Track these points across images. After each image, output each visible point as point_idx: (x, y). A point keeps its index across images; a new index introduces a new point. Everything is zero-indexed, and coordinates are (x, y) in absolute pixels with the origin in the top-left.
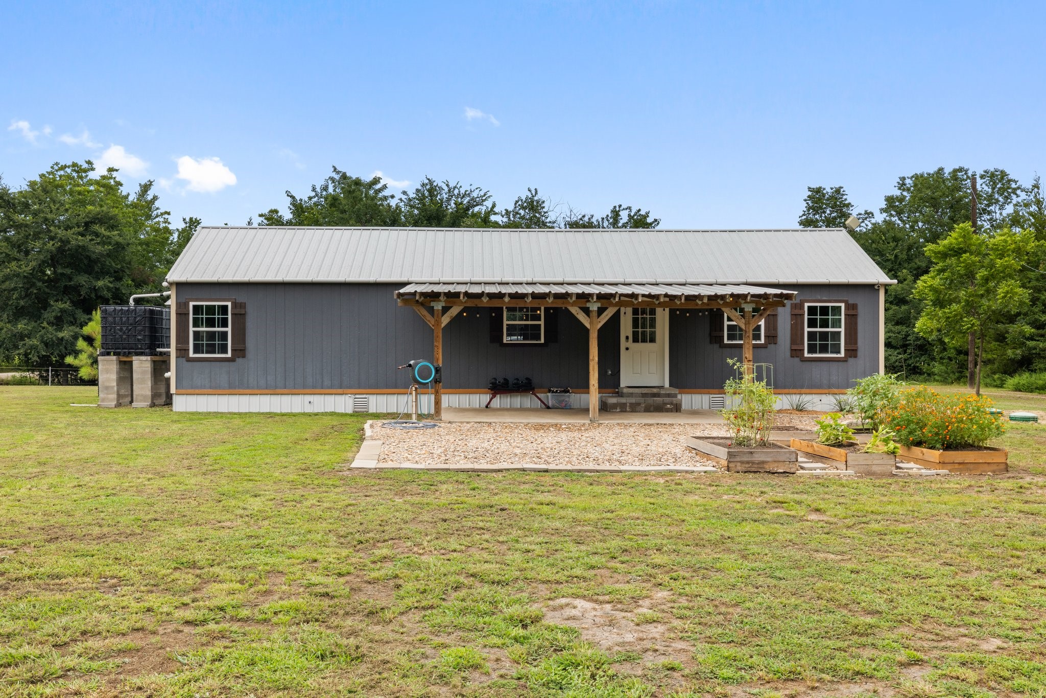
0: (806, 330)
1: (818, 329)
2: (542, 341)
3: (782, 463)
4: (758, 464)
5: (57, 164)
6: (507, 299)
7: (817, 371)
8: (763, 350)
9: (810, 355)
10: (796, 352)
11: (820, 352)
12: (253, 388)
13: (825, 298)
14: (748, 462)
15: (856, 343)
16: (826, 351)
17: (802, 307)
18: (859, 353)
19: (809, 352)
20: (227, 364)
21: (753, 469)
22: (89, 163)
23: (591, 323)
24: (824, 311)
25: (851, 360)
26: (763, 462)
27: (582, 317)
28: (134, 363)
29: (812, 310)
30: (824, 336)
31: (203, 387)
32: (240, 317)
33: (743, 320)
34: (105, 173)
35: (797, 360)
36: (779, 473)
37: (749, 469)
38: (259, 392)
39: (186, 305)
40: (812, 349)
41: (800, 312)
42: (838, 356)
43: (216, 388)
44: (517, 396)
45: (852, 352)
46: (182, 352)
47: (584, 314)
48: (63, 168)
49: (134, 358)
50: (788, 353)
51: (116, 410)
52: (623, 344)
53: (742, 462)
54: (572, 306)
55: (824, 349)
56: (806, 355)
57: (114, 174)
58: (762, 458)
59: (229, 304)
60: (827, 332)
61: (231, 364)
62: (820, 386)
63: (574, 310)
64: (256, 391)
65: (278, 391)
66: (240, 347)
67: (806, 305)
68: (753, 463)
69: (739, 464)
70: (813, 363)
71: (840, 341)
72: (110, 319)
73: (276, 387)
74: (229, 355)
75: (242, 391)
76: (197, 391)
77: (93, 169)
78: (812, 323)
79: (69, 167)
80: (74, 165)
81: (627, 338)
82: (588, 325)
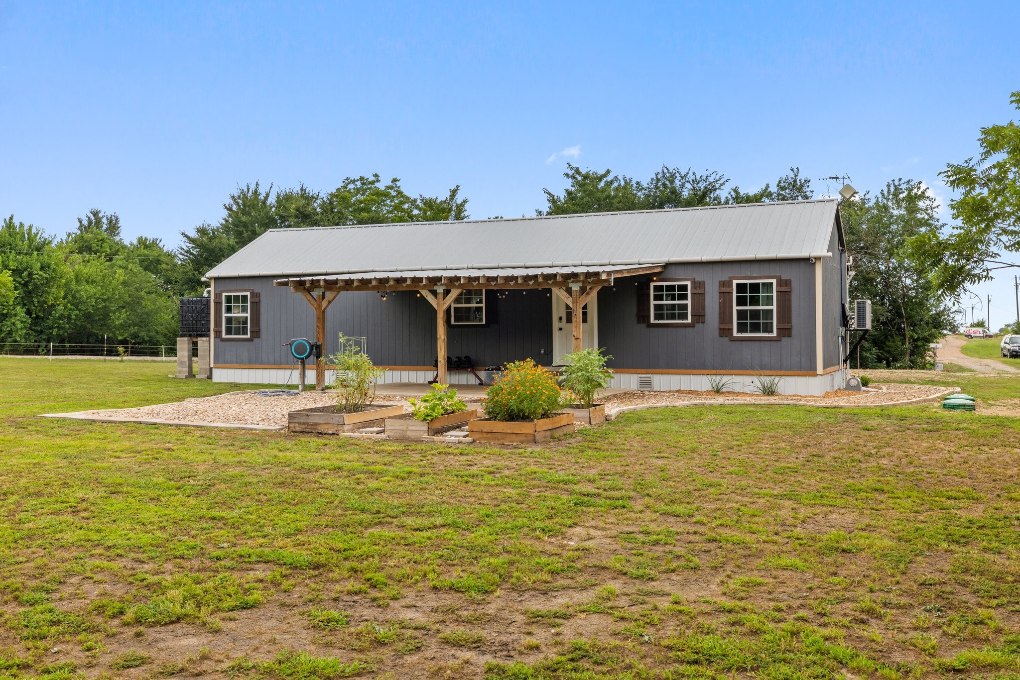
0: (735, 308)
1: (748, 308)
2: (484, 323)
3: (331, 426)
4: (312, 425)
5: (347, 179)
6: (392, 283)
7: (748, 352)
8: (691, 329)
9: (740, 335)
10: (725, 332)
11: (751, 332)
12: (265, 364)
13: (755, 275)
14: (304, 424)
15: (790, 322)
16: (758, 330)
17: (730, 285)
18: (794, 332)
19: (739, 331)
20: (247, 343)
21: (308, 430)
22: (376, 176)
23: (438, 304)
24: (755, 287)
25: (785, 340)
26: (316, 424)
27: (430, 298)
28: (199, 342)
29: (741, 288)
30: (755, 314)
31: (232, 362)
32: (256, 305)
33: (571, 299)
34: (390, 184)
35: (726, 339)
36: (328, 434)
37: (305, 430)
38: (268, 367)
39: (220, 295)
40: (742, 328)
41: (728, 290)
42: (771, 335)
43: (240, 363)
44: (464, 373)
45: (785, 332)
46: (218, 333)
47: (432, 296)
48: (354, 181)
49: (199, 339)
50: (717, 333)
51: (186, 380)
52: (556, 325)
53: (299, 423)
54: (422, 289)
55: (755, 328)
56: (735, 334)
57: (398, 184)
58: (316, 421)
59: (248, 294)
60: (759, 310)
61: (250, 343)
62: (752, 368)
63: (425, 293)
64: (267, 366)
65: (283, 366)
66: (256, 329)
67: (735, 282)
68: (308, 424)
69: (297, 425)
70: (744, 343)
71: (772, 319)
72: (185, 308)
73: (281, 363)
74: (249, 336)
75: (257, 366)
76: (228, 366)
77: (378, 181)
78: (741, 301)
79: (357, 181)
80: (362, 179)
81: (561, 318)
82: (435, 306)
